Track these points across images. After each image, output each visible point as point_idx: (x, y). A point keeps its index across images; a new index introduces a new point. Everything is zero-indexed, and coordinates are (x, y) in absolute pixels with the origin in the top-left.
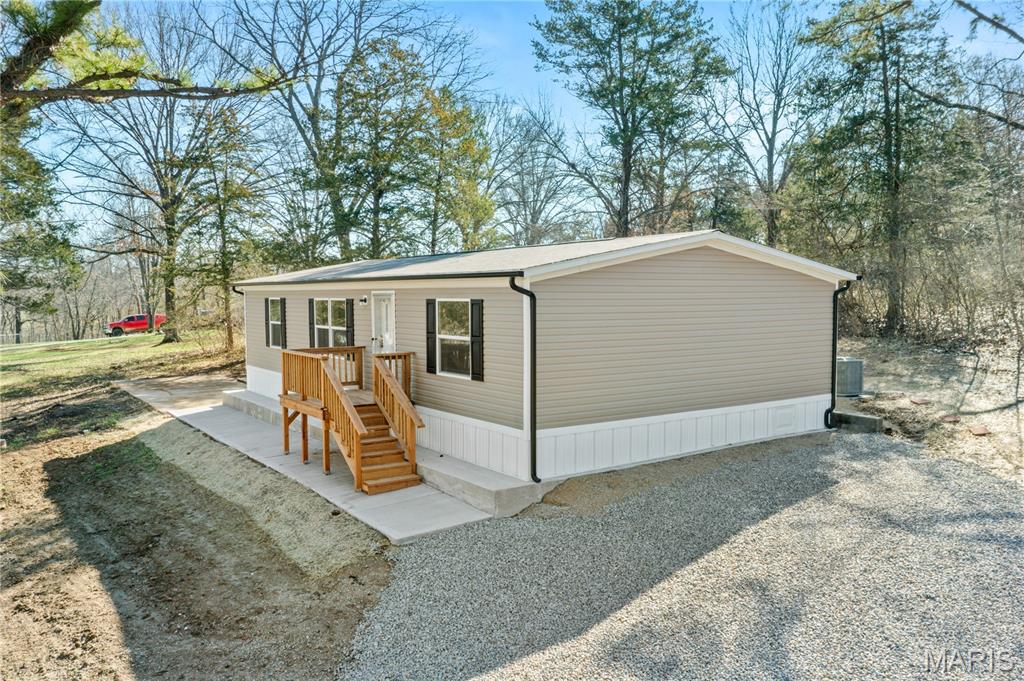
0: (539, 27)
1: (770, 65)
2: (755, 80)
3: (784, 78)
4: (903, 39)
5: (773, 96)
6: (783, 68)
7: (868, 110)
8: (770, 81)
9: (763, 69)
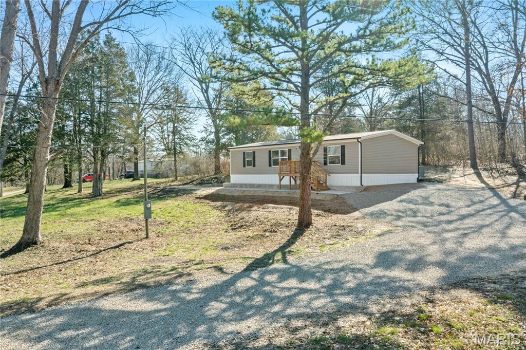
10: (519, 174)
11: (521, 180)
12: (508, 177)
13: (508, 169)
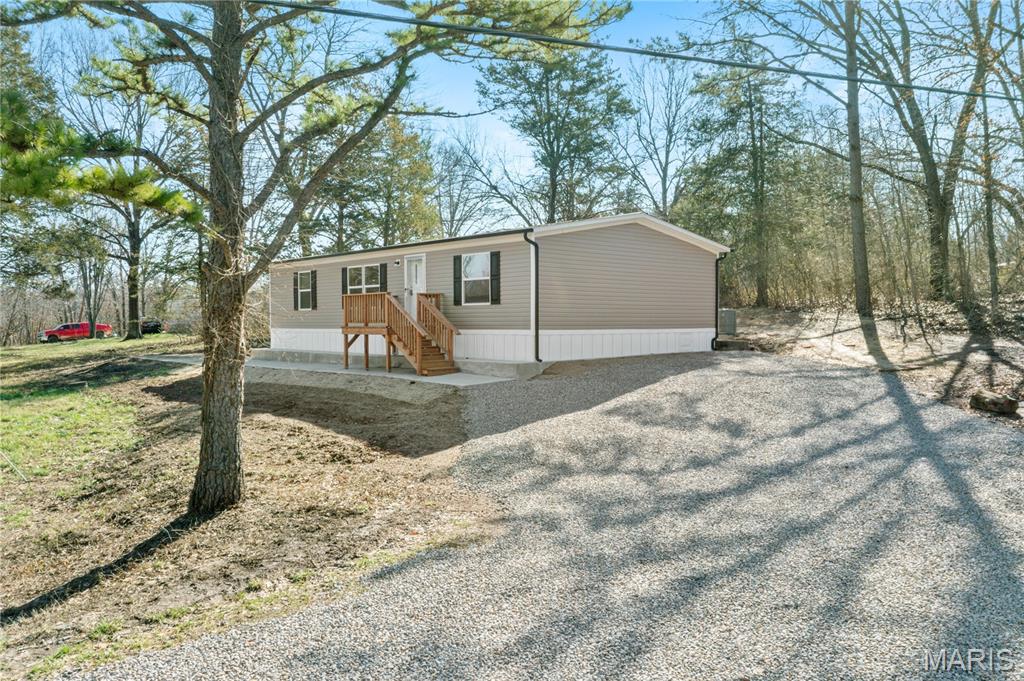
0: (481, 70)
1: (663, 106)
2: (650, 119)
3: (674, 118)
4: (764, 92)
5: (666, 132)
6: (674, 109)
7: (740, 144)
8: (662, 120)
9: (657, 110)
10: (972, 329)
11: (974, 345)
12: (943, 337)
13: (945, 317)
